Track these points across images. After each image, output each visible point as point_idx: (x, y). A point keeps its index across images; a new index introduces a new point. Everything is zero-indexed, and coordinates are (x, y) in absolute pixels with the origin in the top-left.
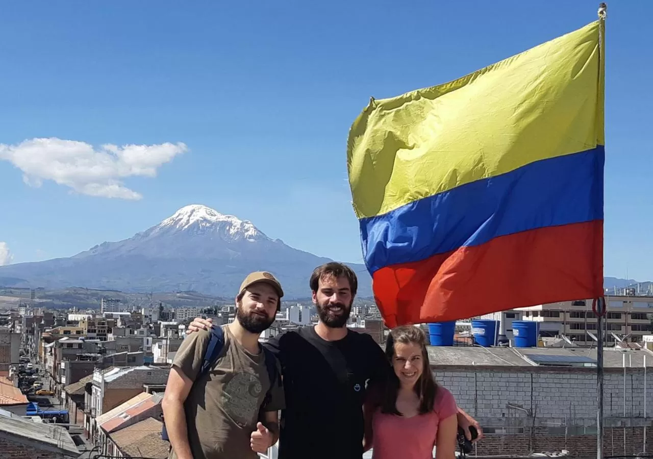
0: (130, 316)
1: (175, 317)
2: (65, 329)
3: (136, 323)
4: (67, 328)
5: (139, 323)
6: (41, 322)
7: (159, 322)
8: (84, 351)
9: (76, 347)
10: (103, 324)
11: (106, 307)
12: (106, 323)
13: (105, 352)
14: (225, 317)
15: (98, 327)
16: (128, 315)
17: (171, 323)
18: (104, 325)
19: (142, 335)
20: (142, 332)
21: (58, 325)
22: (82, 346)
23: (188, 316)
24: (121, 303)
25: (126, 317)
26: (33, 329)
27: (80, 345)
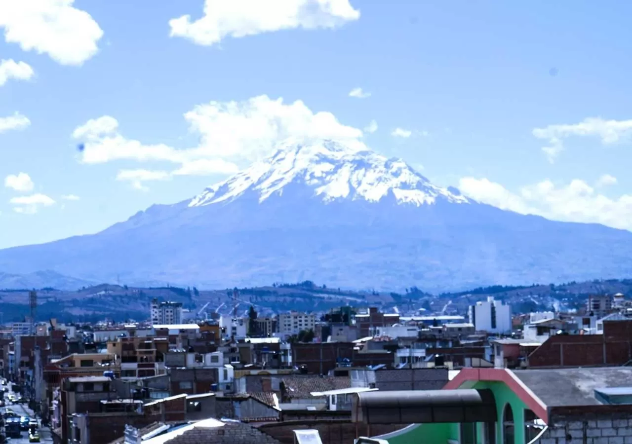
0: (197, 332)
1: (277, 330)
2: (84, 358)
3: (207, 343)
4: (87, 355)
5: (212, 343)
6: (46, 346)
7: (246, 340)
8: (112, 395)
9: (99, 388)
10: (148, 346)
11: (158, 317)
12: (153, 345)
13: (148, 396)
14: (362, 326)
15: (141, 353)
16: (195, 330)
17: (268, 340)
18: (150, 348)
19: (215, 364)
20: (215, 359)
21: (72, 351)
22: (110, 387)
23: (299, 327)
24: (185, 307)
25: (191, 333)
26: (32, 359)
27: (105, 384)
